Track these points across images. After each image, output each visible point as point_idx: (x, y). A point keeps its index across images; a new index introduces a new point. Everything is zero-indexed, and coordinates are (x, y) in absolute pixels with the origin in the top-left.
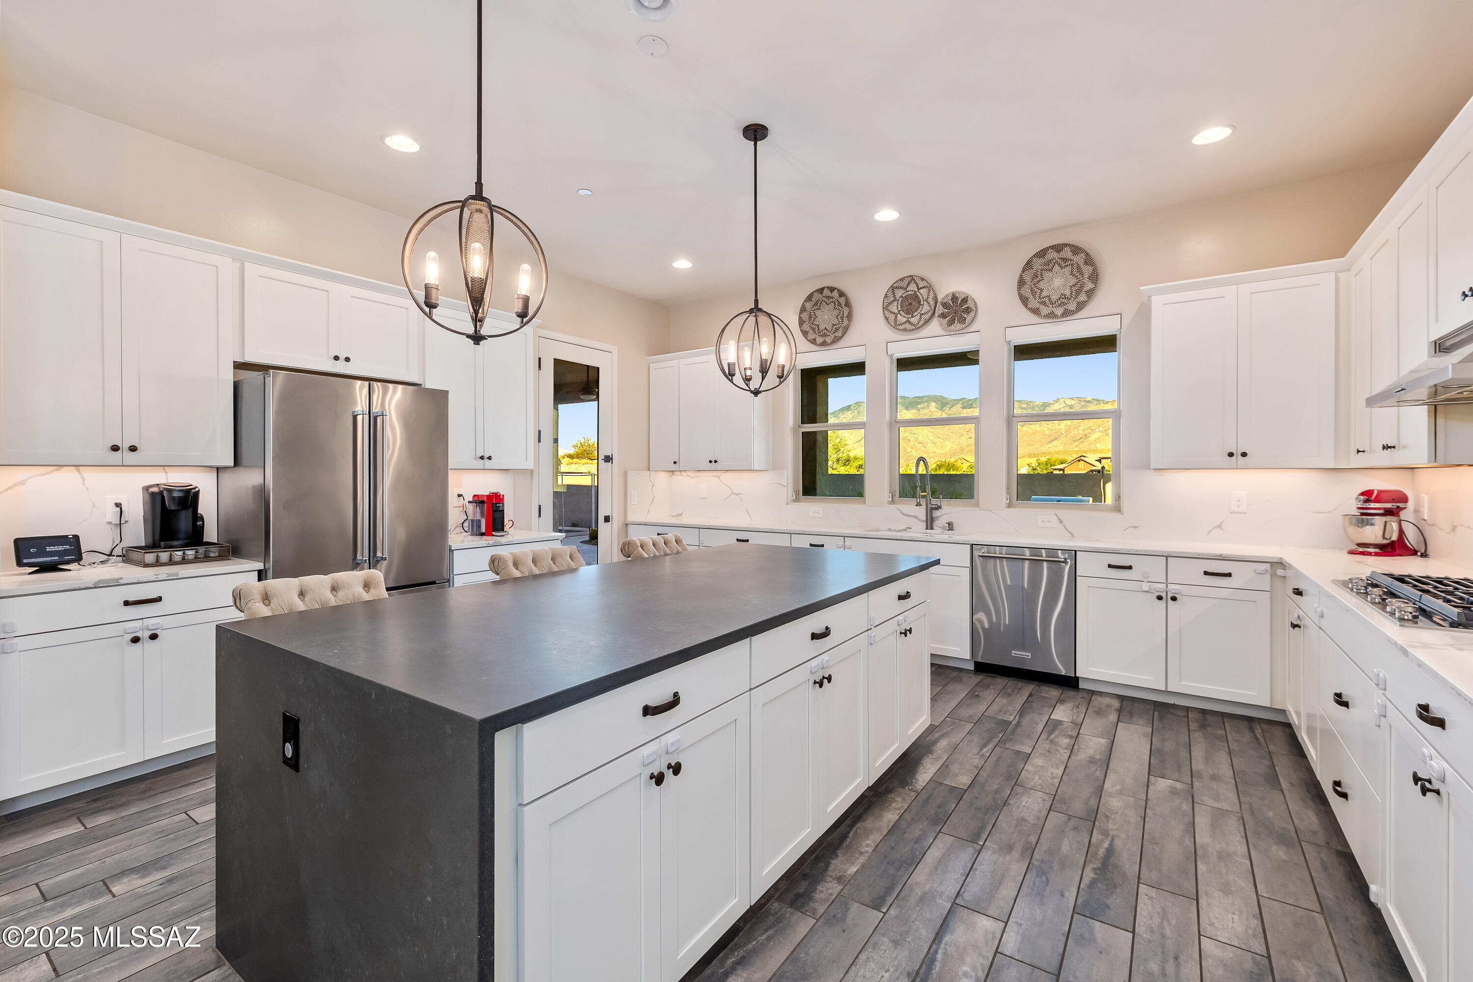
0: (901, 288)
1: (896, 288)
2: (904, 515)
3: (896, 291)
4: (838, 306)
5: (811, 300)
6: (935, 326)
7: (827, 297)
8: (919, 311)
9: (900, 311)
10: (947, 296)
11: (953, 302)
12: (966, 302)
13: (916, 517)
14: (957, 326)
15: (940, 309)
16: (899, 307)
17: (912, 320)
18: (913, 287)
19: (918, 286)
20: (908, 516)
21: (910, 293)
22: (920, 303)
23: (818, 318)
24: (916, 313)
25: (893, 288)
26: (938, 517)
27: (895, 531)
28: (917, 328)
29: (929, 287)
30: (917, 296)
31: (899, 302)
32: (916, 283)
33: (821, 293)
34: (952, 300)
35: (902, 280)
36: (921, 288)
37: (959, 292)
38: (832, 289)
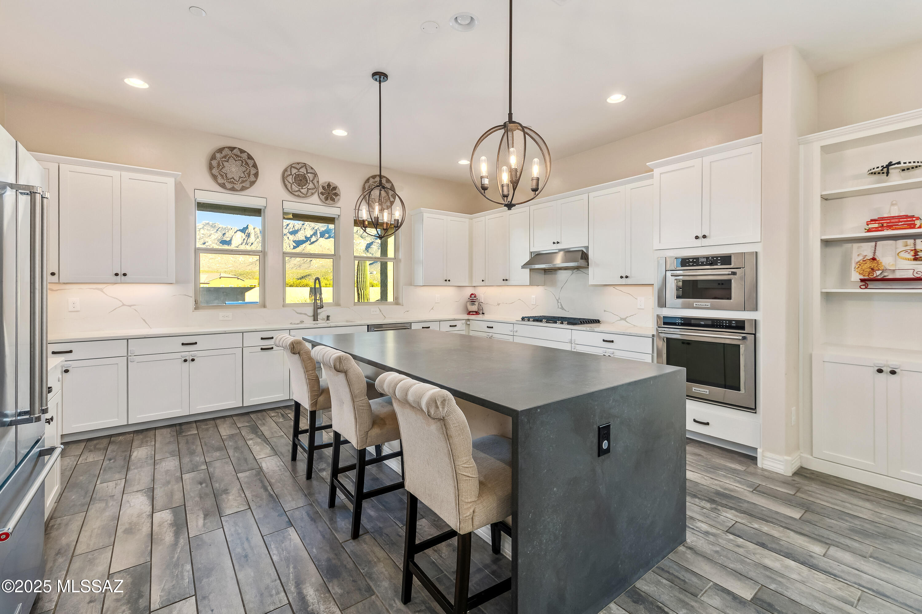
0: (296, 168)
1: (294, 167)
2: (298, 313)
3: (293, 169)
4: (245, 164)
5: (221, 153)
6: (315, 198)
7: (236, 155)
8: (306, 186)
9: (294, 182)
10: (326, 183)
11: (328, 187)
12: (335, 189)
13: (306, 314)
14: (329, 201)
15: (321, 190)
16: (293, 180)
17: (302, 190)
18: (303, 170)
19: (307, 171)
20: (301, 314)
21: (301, 173)
22: (307, 181)
23: (226, 168)
24: (304, 187)
25: (291, 166)
26: (320, 313)
27: (295, 324)
28: (306, 196)
29: (315, 175)
30: (305, 177)
31: (294, 177)
32: (306, 169)
33: (232, 151)
34: (327, 186)
35: (298, 163)
36: (309, 173)
37: (332, 183)
38: (242, 151)
